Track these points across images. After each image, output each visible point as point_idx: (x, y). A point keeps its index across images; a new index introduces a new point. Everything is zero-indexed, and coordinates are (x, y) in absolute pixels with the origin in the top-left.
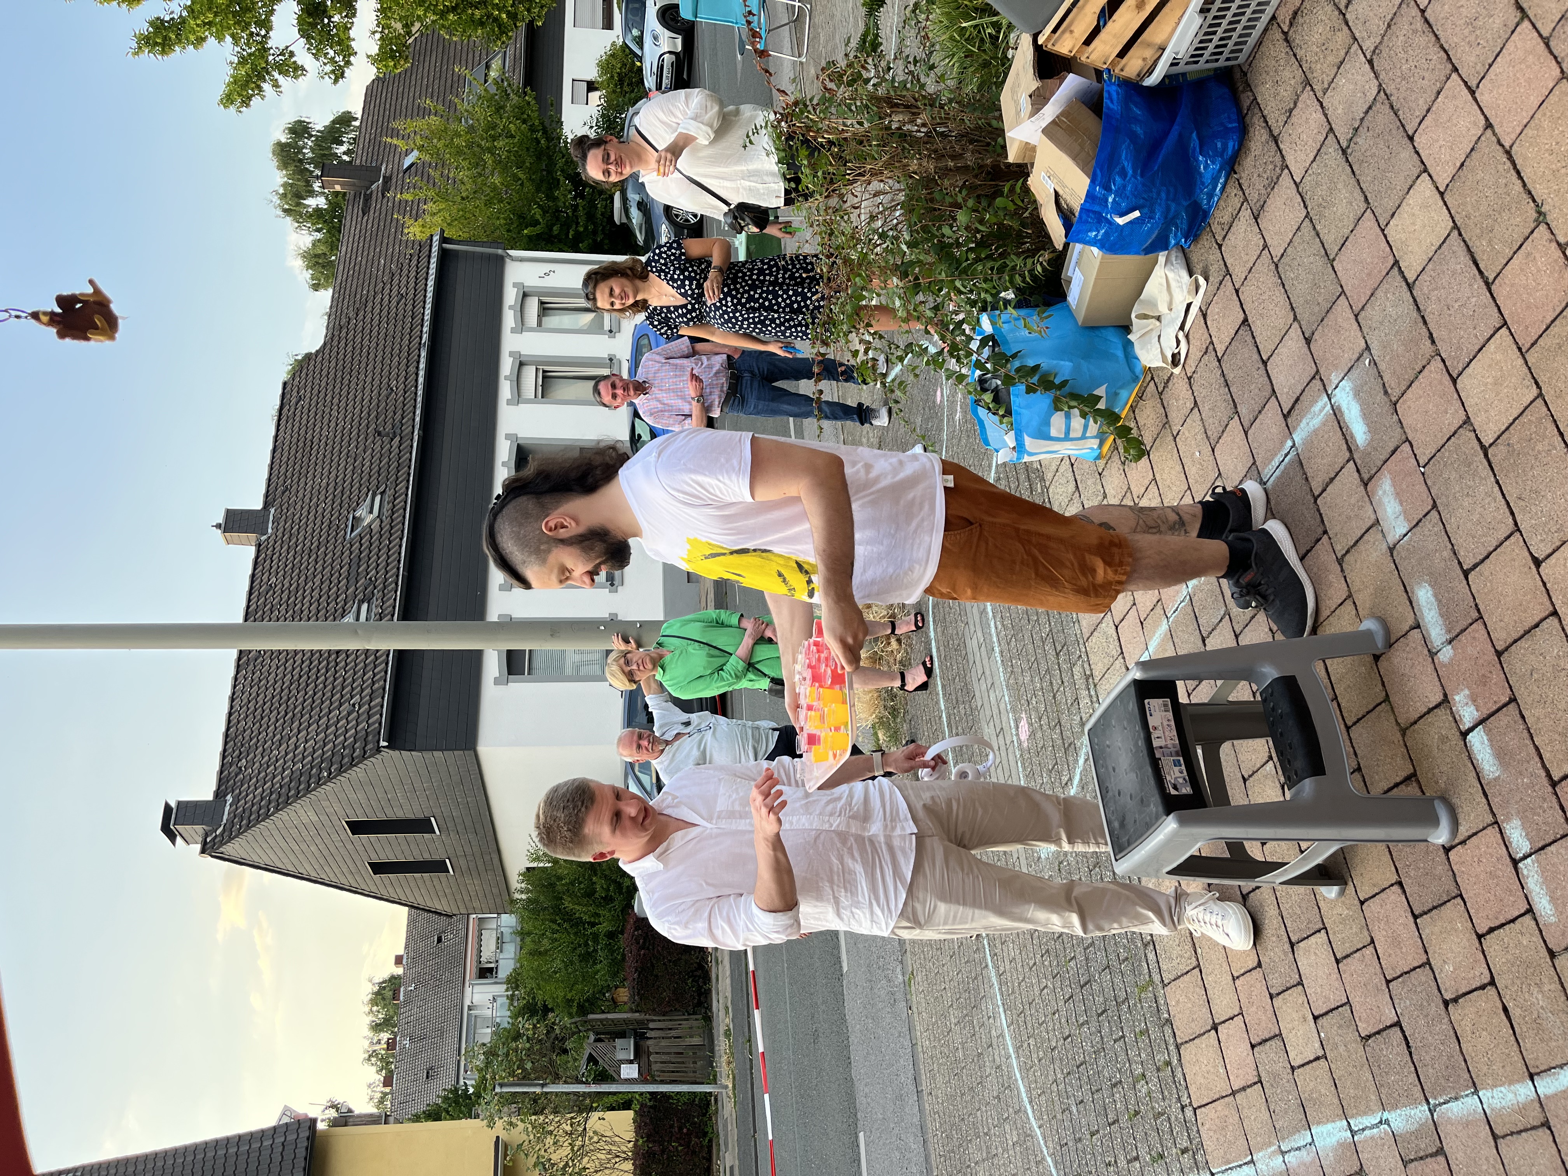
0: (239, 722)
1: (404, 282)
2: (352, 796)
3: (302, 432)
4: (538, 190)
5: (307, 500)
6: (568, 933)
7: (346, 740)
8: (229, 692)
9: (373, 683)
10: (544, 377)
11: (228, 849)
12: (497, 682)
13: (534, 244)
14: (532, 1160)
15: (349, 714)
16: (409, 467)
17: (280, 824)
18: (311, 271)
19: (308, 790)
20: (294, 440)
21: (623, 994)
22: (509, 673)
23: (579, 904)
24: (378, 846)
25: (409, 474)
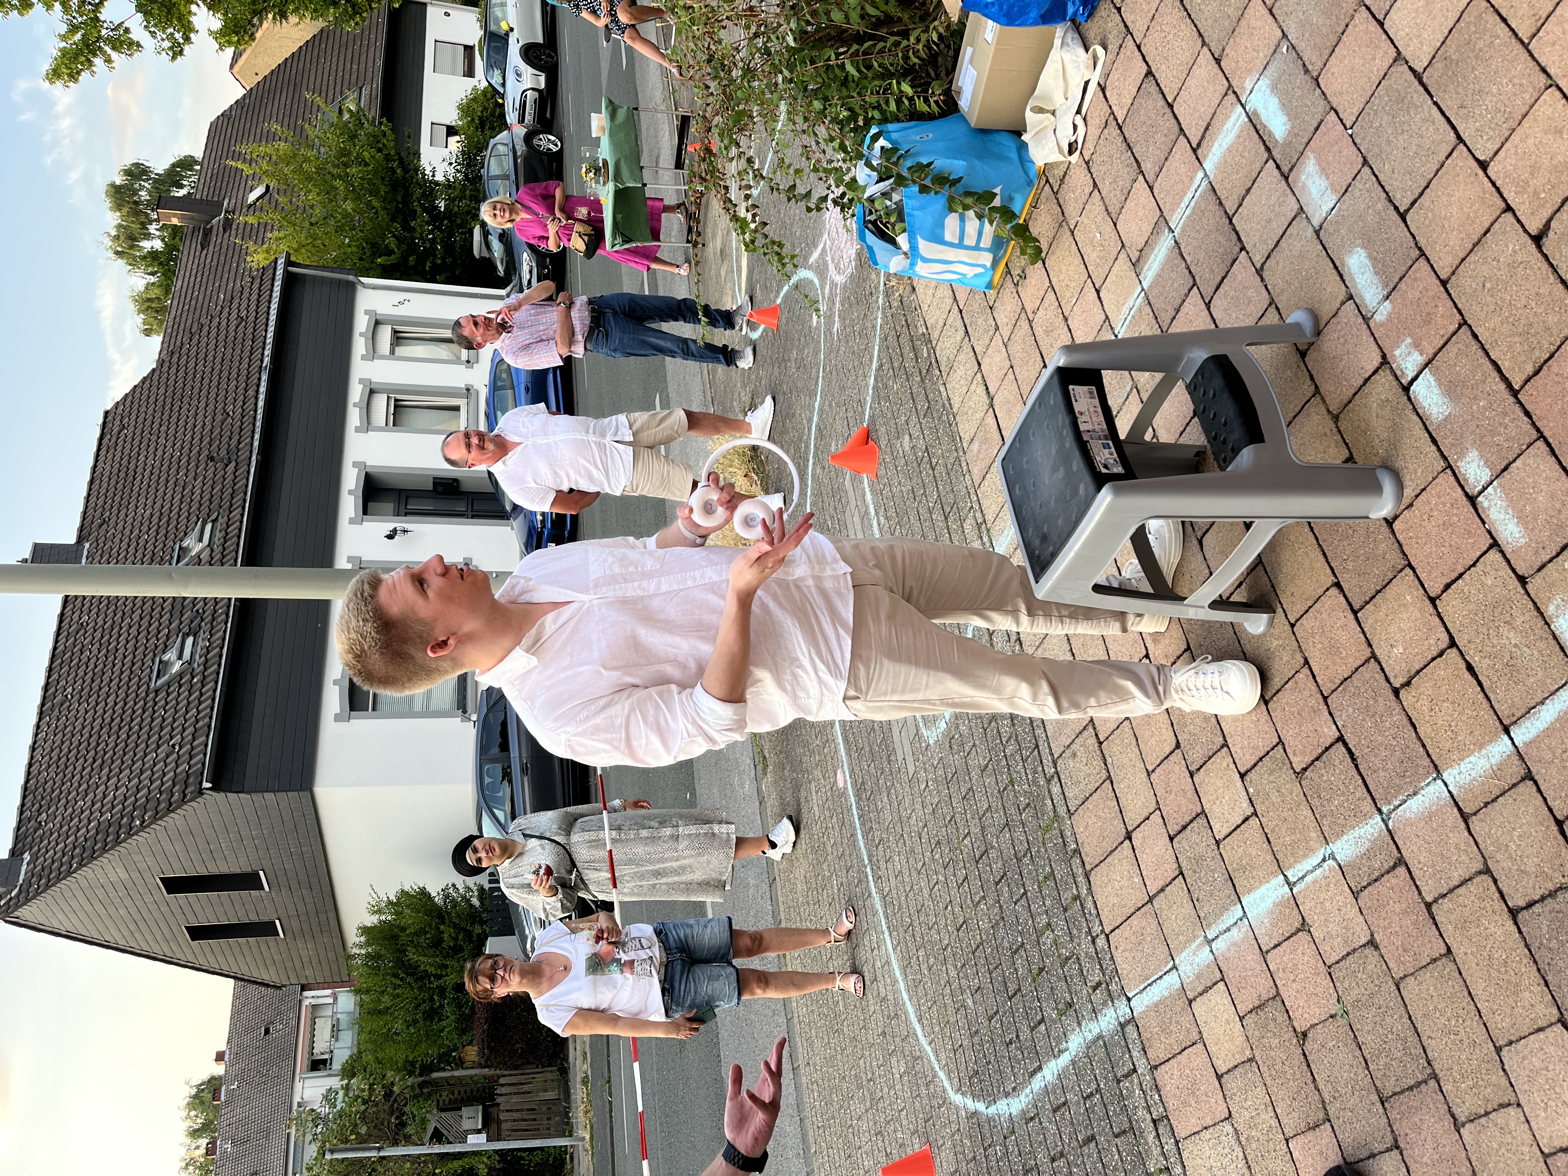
0: (39, 773)
1: (244, 305)
2: (168, 848)
3: (124, 462)
4: (393, 220)
5: (127, 532)
6: (412, 988)
7: (163, 784)
8: (30, 741)
9: (197, 721)
10: (396, 407)
12: (338, 718)
13: (387, 272)
16: (245, 494)
17: (83, 882)
18: (142, 316)
19: (117, 842)
20: (115, 471)
21: (472, 1053)
22: (351, 710)
23: (425, 956)
24: (198, 908)
25: (245, 501)
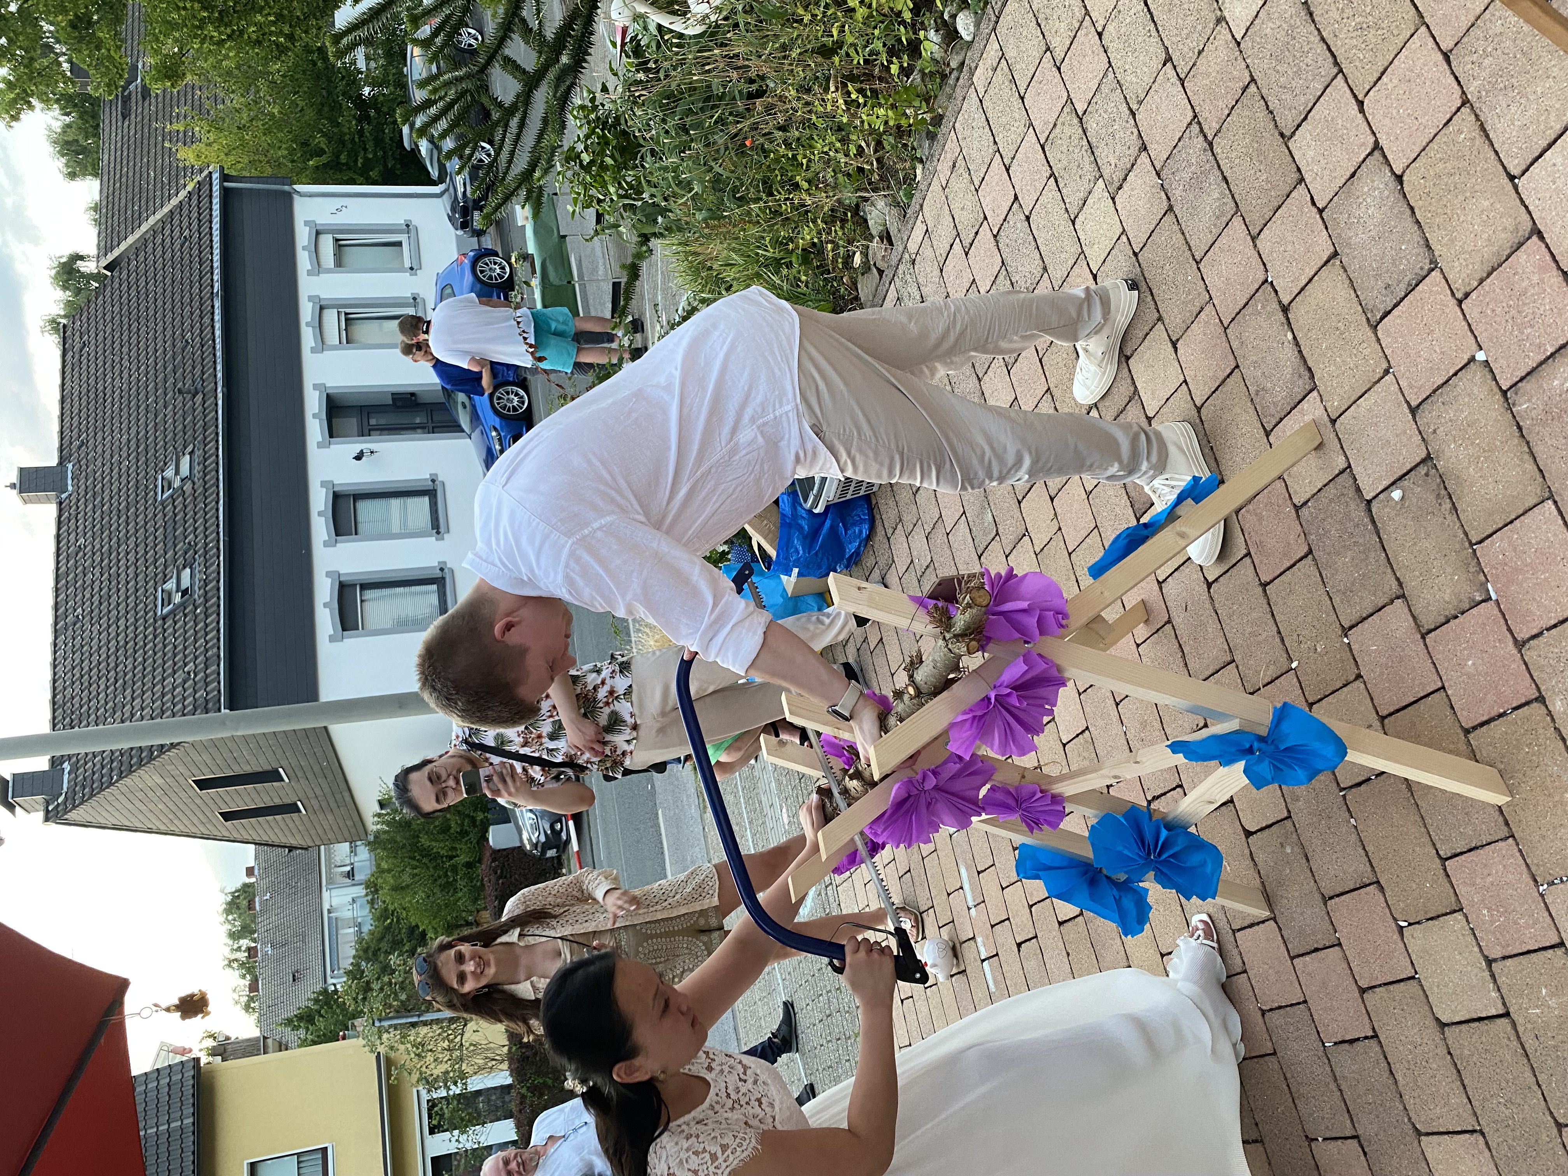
0: (65, 689)
1: (185, 223)
2: (197, 758)
3: (92, 382)
4: (320, 116)
5: (107, 456)
6: (428, 868)
7: (185, 708)
8: (50, 658)
9: (207, 651)
10: (346, 320)
11: (72, 815)
12: (332, 639)
13: (323, 176)
14: (415, 1076)
15: (185, 682)
16: (217, 427)
17: (124, 789)
19: (151, 758)
20: (84, 391)
22: (344, 629)
23: (436, 840)
24: (228, 798)
25: (217, 434)
